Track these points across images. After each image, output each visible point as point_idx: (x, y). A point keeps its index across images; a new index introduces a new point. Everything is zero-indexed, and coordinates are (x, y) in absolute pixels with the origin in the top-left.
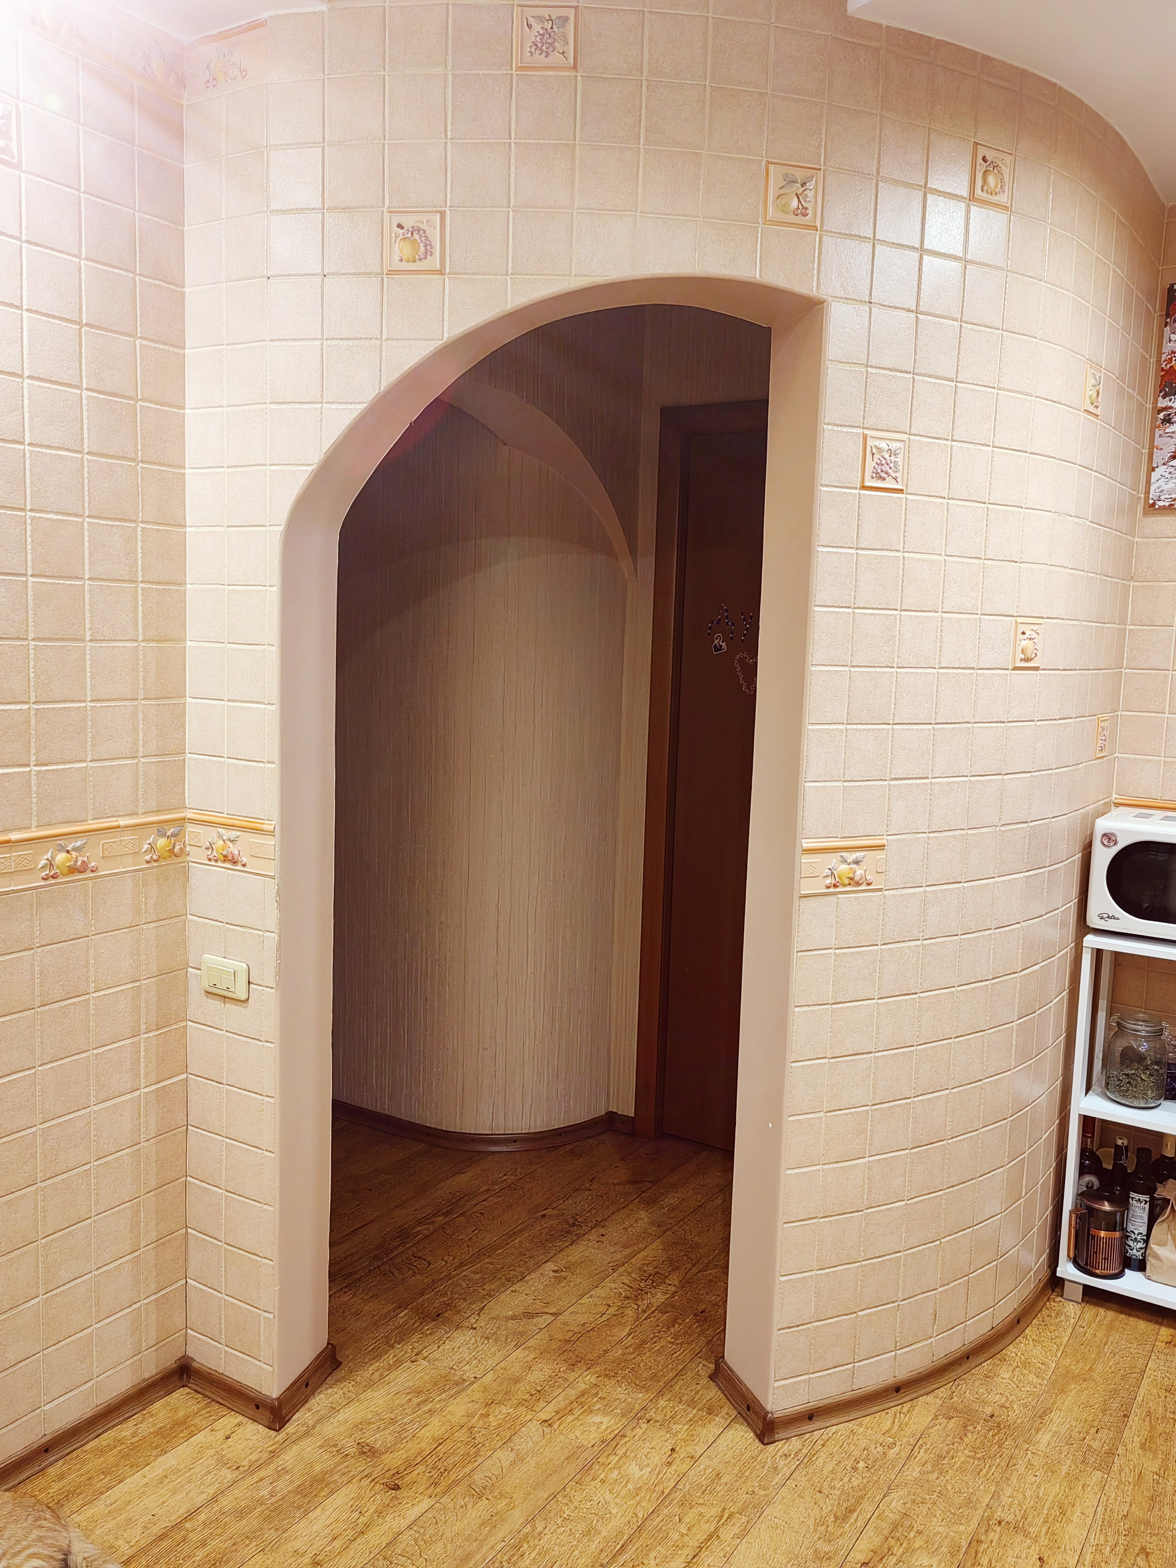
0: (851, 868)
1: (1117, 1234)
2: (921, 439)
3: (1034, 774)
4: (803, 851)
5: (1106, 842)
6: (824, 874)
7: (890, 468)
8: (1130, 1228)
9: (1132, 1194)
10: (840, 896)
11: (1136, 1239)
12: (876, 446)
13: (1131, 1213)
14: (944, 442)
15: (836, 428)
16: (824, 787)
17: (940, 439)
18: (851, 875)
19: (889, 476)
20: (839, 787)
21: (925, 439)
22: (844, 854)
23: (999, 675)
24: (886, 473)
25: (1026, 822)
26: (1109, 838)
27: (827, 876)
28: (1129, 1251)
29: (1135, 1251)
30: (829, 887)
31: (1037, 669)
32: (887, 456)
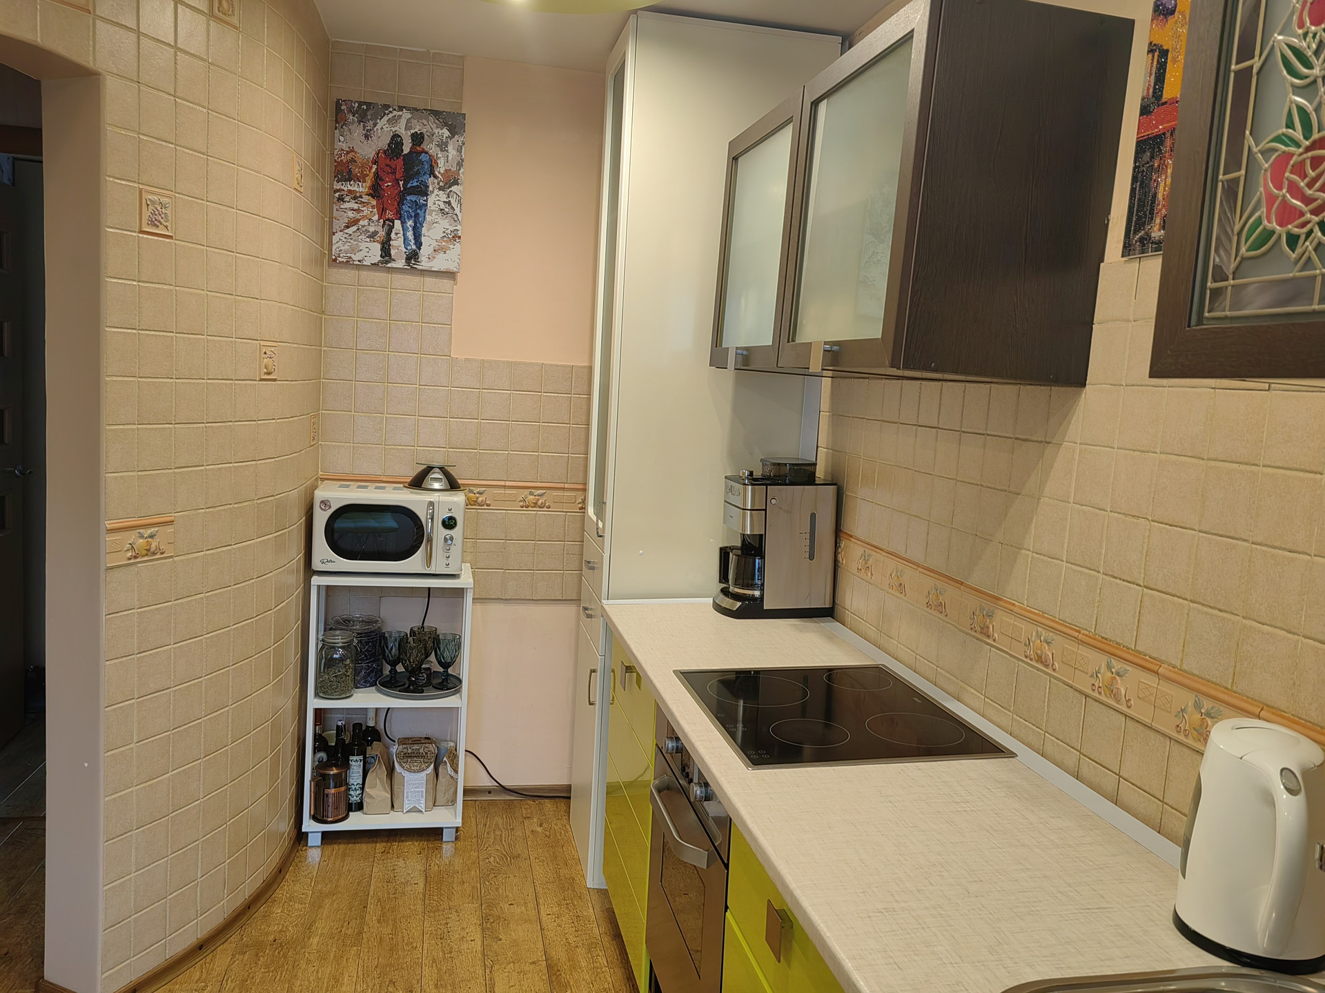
0: (147, 541)
1: (343, 789)
2: (184, 197)
3: (277, 459)
4: (108, 530)
5: (323, 507)
6: (126, 549)
7: (162, 218)
8: (351, 781)
9: (351, 758)
10: (139, 565)
11: (355, 788)
12: (150, 199)
13: (351, 771)
14: (201, 201)
15: (116, 181)
16: (121, 477)
17: (198, 199)
18: (148, 547)
19: (161, 224)
20: (134, 476)
21: (187, 198)
22: (141, 531)
23: (250, 385)
24: (159, 222)
25: (273, 496)
26: (325, 503)
27: (128, 550)
28: (351, 799)
29: (355, 797)
30: (129, 559)
31: (275, 380)
32: (159, 208)
